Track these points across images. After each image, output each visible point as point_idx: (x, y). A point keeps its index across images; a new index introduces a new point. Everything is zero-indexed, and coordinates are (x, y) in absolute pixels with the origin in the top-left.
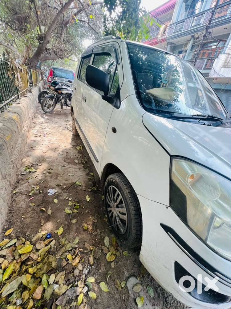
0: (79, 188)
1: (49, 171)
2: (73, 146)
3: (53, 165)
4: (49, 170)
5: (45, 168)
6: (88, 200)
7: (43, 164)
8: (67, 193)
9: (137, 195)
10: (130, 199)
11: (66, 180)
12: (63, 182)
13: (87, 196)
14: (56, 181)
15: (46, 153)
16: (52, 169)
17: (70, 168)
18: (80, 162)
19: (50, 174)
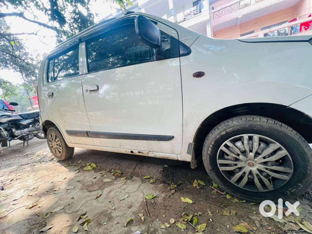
0: (160, 200)
1: (81, 221)
2: (78, 171)
3: (78, 208)
4: (80, 218)
5: (67, 225)
6: (191, 202)
7: (52, 222)
8: (157, 220)
9: (290, 106)
10: (276, 124)
11: (130, 207)
12: (129, 212)
13: (182, 198)
14: (115, 223)
15: (40, 206)
16: (84, 215)
17: (111, 191)
18: (114, 177)
19: (90, 224)
